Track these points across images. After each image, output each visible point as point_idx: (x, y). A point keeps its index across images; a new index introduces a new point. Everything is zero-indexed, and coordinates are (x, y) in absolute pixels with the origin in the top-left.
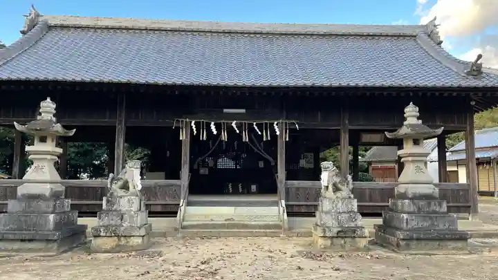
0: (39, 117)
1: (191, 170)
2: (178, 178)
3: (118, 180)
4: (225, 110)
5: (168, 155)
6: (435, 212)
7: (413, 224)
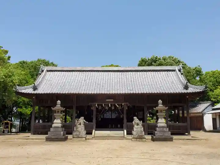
0: (57, 106)
1: (96, 119)
2: (92, 122)
3: (78, 122)
4: (107, 100)
5: (86, 113)
6: (164, 131)
7: (159, 134)
